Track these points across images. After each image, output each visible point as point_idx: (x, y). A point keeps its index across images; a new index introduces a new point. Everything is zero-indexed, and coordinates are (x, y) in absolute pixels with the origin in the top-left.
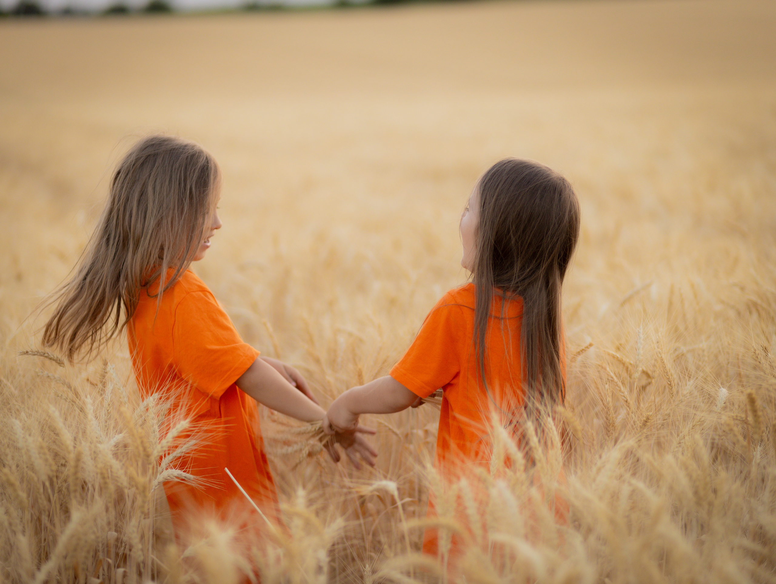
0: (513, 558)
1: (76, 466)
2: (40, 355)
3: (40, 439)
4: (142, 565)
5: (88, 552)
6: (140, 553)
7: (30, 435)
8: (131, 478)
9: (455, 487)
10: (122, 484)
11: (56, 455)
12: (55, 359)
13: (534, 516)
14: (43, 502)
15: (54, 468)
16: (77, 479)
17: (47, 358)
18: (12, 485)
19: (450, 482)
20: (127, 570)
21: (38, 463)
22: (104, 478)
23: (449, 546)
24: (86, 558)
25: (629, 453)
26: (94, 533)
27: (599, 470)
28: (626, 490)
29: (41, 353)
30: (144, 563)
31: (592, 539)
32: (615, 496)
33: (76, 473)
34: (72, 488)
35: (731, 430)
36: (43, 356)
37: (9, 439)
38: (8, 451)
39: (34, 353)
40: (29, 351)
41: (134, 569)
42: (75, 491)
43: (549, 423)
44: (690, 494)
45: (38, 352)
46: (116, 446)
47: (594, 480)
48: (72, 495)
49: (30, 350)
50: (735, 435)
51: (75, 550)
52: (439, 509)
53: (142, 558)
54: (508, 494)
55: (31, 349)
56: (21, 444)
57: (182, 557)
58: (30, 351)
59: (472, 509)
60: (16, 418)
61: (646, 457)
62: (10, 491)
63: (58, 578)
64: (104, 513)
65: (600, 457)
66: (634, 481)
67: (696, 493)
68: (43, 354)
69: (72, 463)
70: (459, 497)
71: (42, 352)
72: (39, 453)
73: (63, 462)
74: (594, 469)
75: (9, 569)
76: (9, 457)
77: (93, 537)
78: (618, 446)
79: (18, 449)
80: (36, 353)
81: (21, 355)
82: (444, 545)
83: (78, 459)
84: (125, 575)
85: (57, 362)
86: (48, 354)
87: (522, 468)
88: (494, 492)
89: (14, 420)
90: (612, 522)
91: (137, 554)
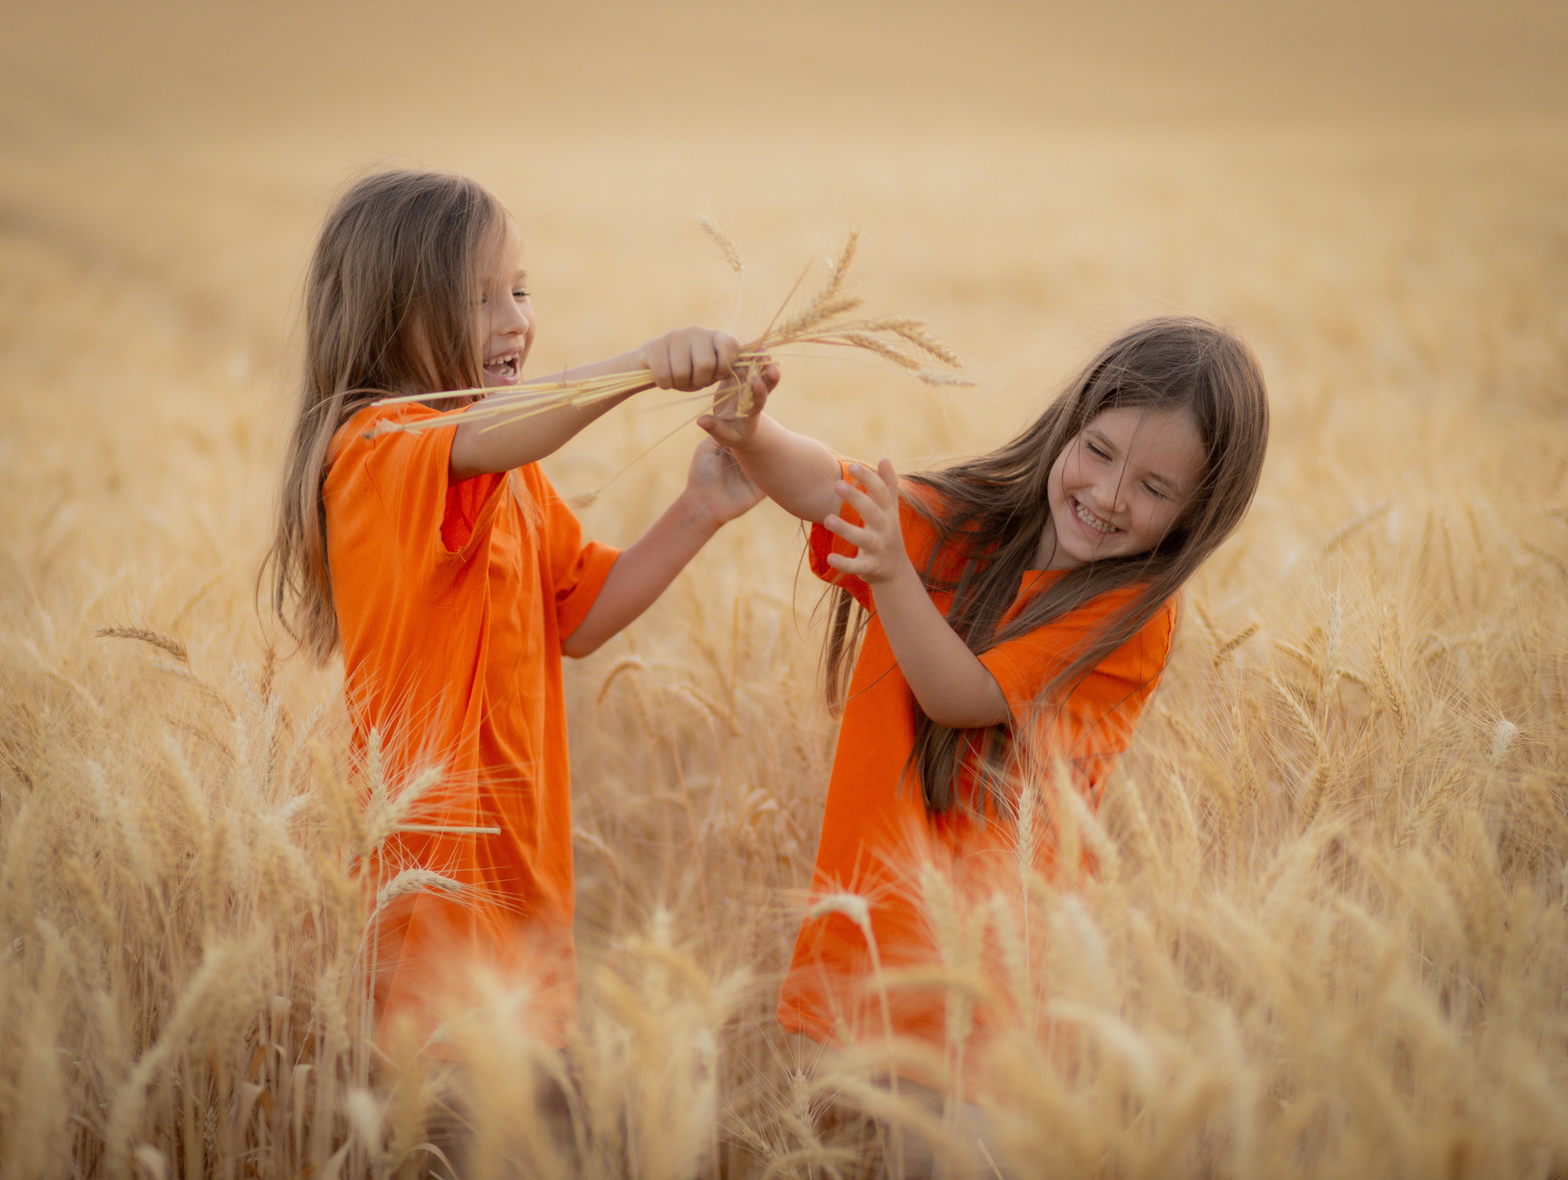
0: (1094, 1053)
1: (216, 857)
3: (144, 802)
4: (345, 1058)
5: (238, 1029)
6: (343, 1034)
7: (122, 793)
8: (327, 883)
9: (981, 909)
10: (307, 894)
11: (176, 836)
12: (166, 645)
13: (1140, 972)
14: (147, 927)
15: (172, 860)
16: (217, 882)
18: (86, 892)
19: (972, 899)
20: (317, 1069)
21: (139, 848)
22: (271, 882)
23: (968, 1030)
24: (234, 1041)
25: (1335, 847)
26: (250, 991)
27: (1273, 879)
28: (1325, 920)
30: (351, 1053)
31: (1255, 1016)
32: (1302, 933)
33: (214, 871)
34: (207, 901)
35: (1541, 803)
36: (143, 639)
37: (82, 801)
38: (76, 825)
39: (125, 634)
40: (114, 628)
41: (332, 1067)
42: (213, 907)
43: (1175, 787)
44: (1455, 928)
45: (133, 630)
46: (295, 817)
47: (1263, 900)
48: (208, 914)
49: (118, 626)
50: (1548, 814)
51: (211, 1024)
52: (947, 954)
53: (346, 1044)
54: (1086, 925)
55: (120, 625)
56: (103, 812)
57: (428, 1043)
58: (118, 629)
59: (1015, 954)
60: (95, 760)
61: (1367, 853)
62: (81, 904)
63: (178, 1083)
64: (271, 952)
65: (1275, 853)
66: (1343, 903)
67: (1469, 928)
69: (208, 851)
70: (989, 931)
71: (142, 632)
72: (141, 830)
73: (188, 848)
74: (1263, 879)
75: (77, 1063)
76: (79, 839)
77: (247, 999)
78: (1311, 832)
79: (96, 820)
81: (98, 636)
82: (957, 1026)
83: (220, 843)
84: (311, 1079)
85: (172, 652)
86: (153, 634)
87: (1115, 874)
88: (1058, 920)
89: (90, 762)
90: (1296, 983)
91: (337, 1038)
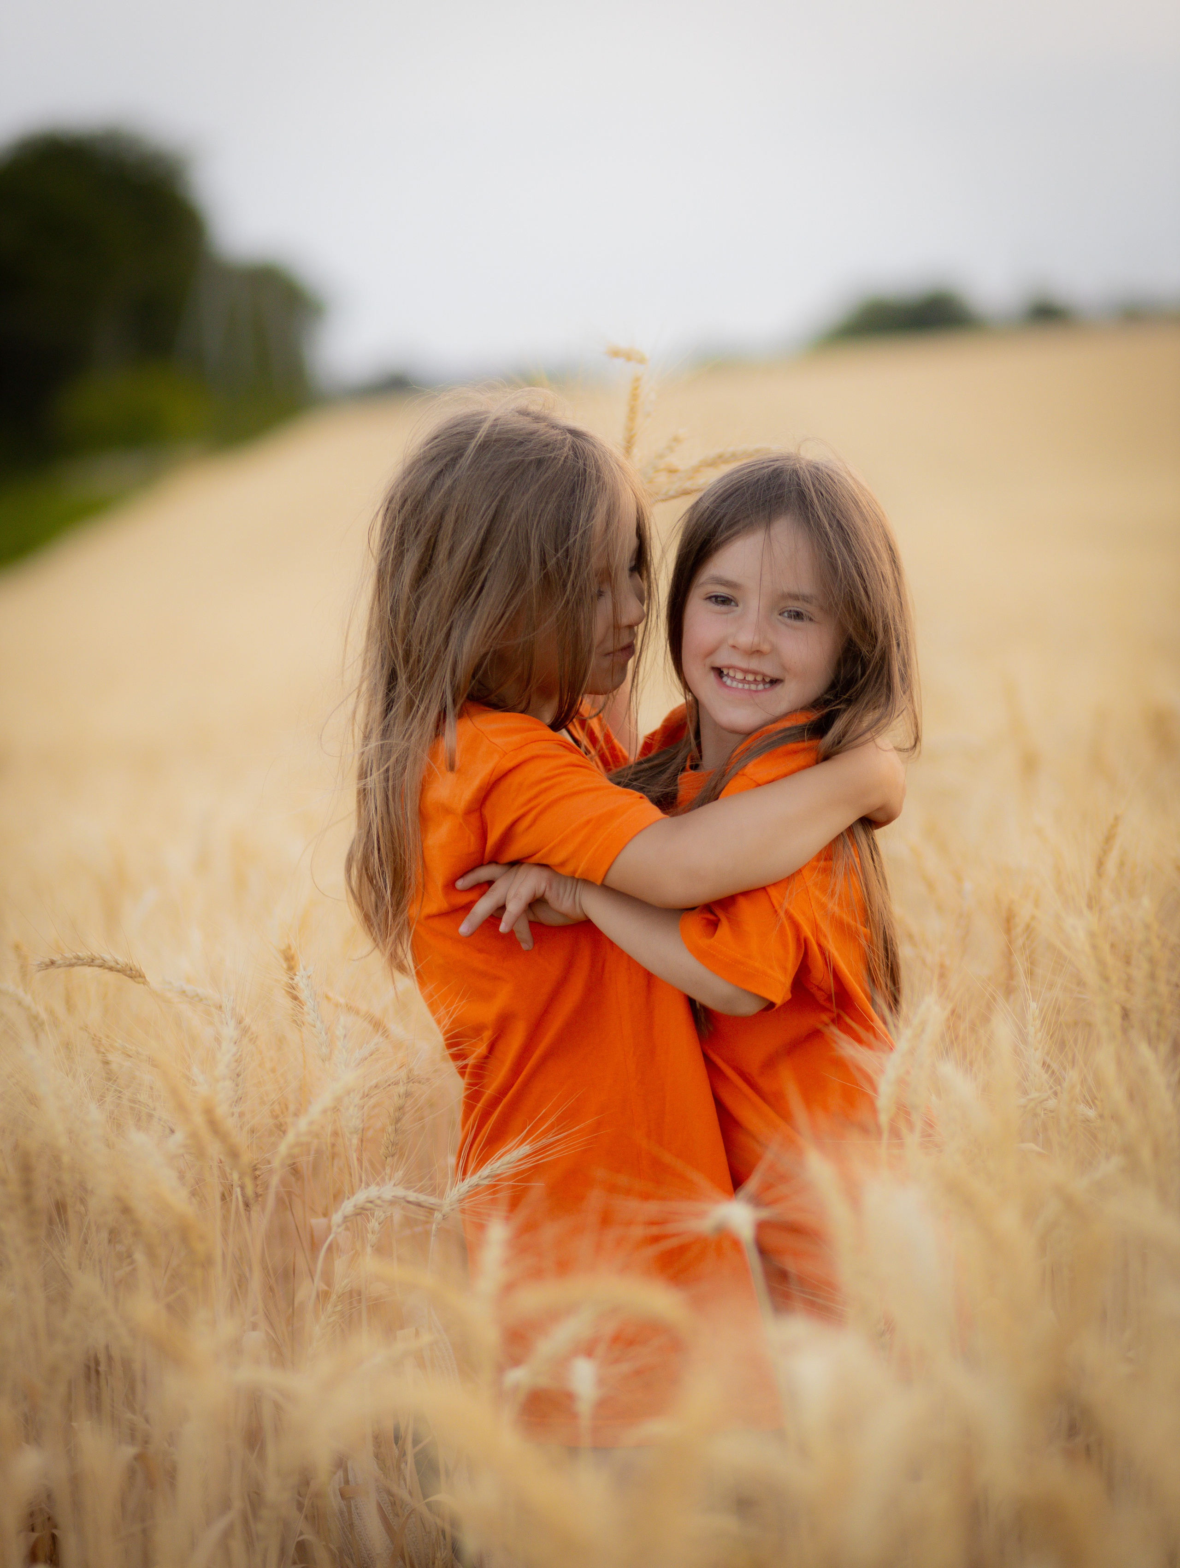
2: (83, 965)
17: (104, 969)
29: (85, 960)
68: (89, 960)
80: (74, 961)
